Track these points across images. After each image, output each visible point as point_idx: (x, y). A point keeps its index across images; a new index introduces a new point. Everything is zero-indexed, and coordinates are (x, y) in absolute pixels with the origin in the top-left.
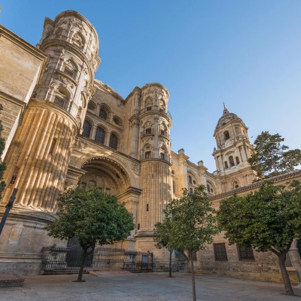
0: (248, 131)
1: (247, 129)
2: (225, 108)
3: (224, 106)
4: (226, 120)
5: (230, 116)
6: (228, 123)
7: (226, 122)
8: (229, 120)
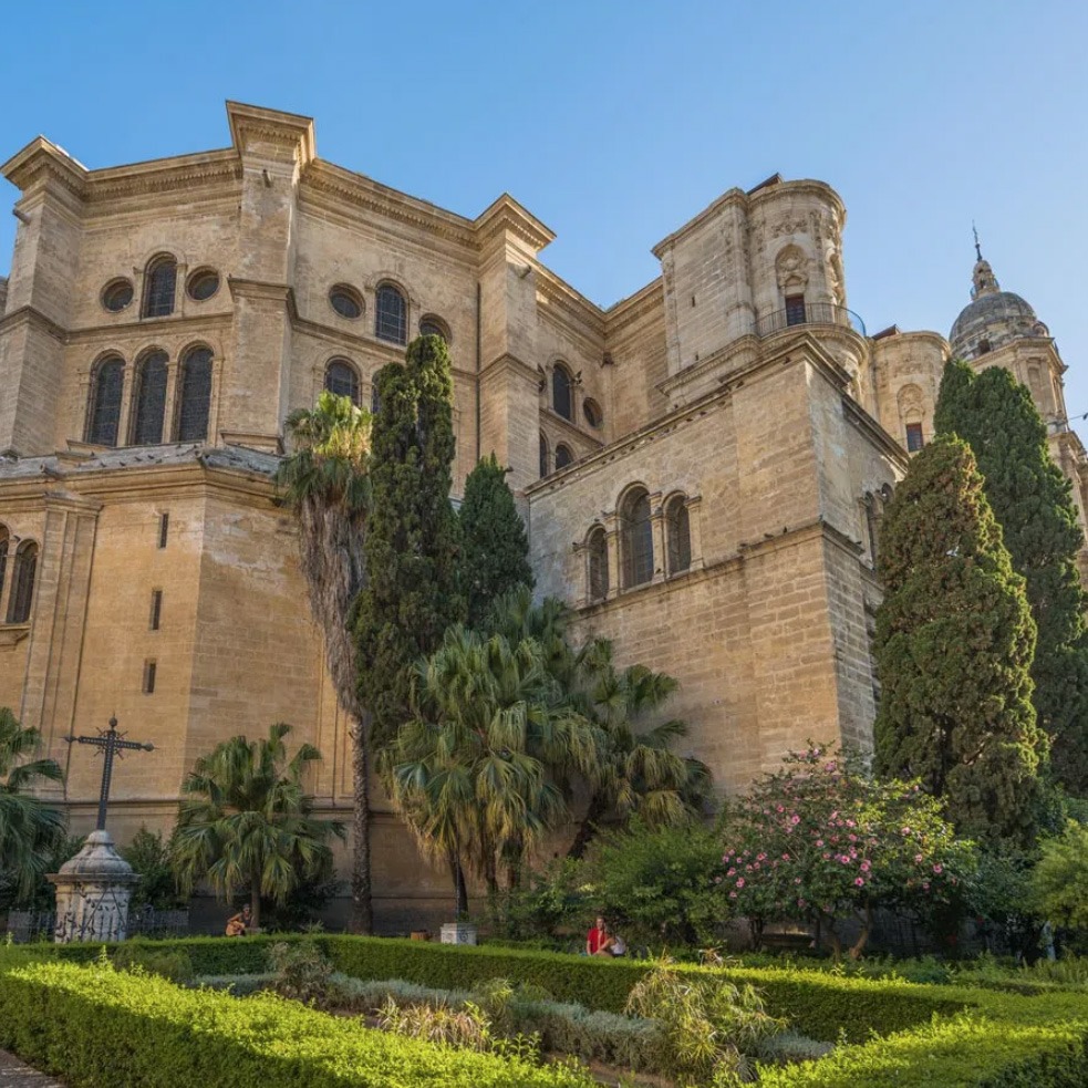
0: (1065, 376)
1: (1061, 369)
2: (980, 258)
3: (978, 246)
4: (991, 328)
5: (1008, 312)
6: (1000, 342)
7: (993, 339)
8: (1005, 332)
